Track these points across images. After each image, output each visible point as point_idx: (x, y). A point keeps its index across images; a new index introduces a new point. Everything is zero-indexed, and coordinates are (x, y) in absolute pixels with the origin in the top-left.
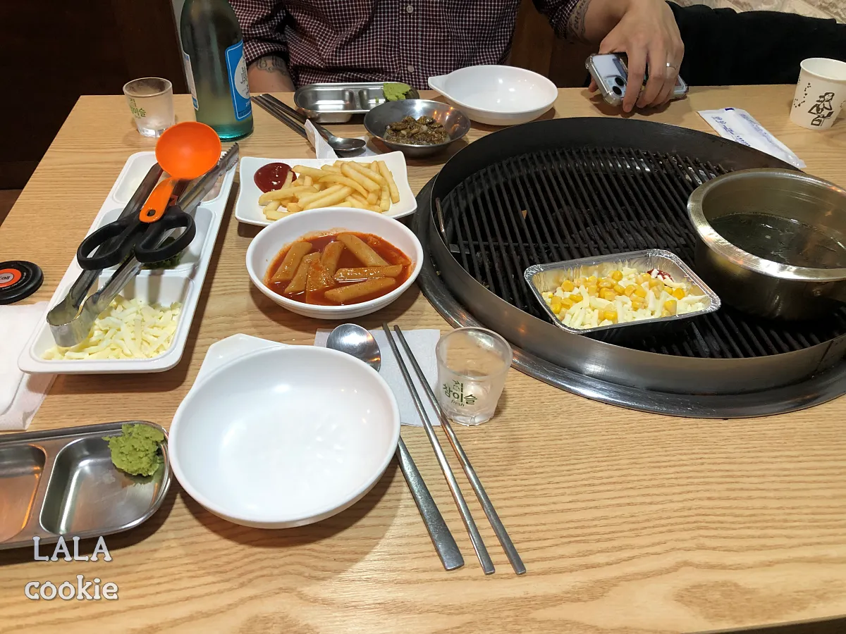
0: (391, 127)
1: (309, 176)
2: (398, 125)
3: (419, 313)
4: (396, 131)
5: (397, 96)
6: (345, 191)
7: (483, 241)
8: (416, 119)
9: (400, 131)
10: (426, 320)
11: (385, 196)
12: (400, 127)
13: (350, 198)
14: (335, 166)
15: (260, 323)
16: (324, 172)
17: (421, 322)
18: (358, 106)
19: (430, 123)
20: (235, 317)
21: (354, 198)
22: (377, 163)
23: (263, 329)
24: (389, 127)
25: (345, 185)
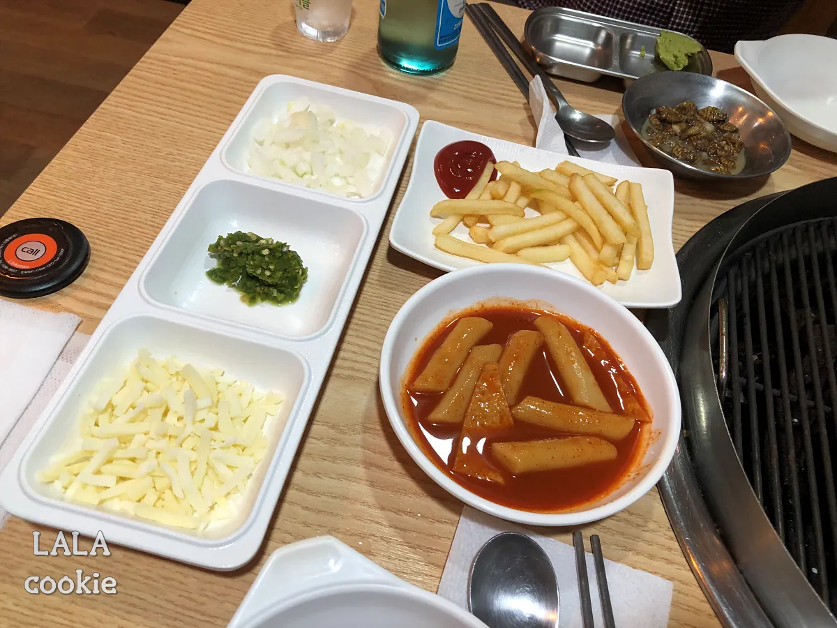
0: (658, 112)
1: (518, 183)
2: (669, 113)
3: (639, 521)
4: (665, 123)
5: (676, 57)
6: (568, 226)
7: (773, 387)
8: (699, 108)
9: (670, 123)
10: (650, 543)
11: (629, 254)
12: (673, 119)
13: (571, 240)
14: (560, 171)
15: (377, 458)
16: (542, 181)
17: (642, 546)
18: (616, 62)
19: (719, 121)
20: (342, 432)
21: (577, 239)
22: (629, 186)
23: (377, 474)
24: (654, 112)
25: (568, 217)
